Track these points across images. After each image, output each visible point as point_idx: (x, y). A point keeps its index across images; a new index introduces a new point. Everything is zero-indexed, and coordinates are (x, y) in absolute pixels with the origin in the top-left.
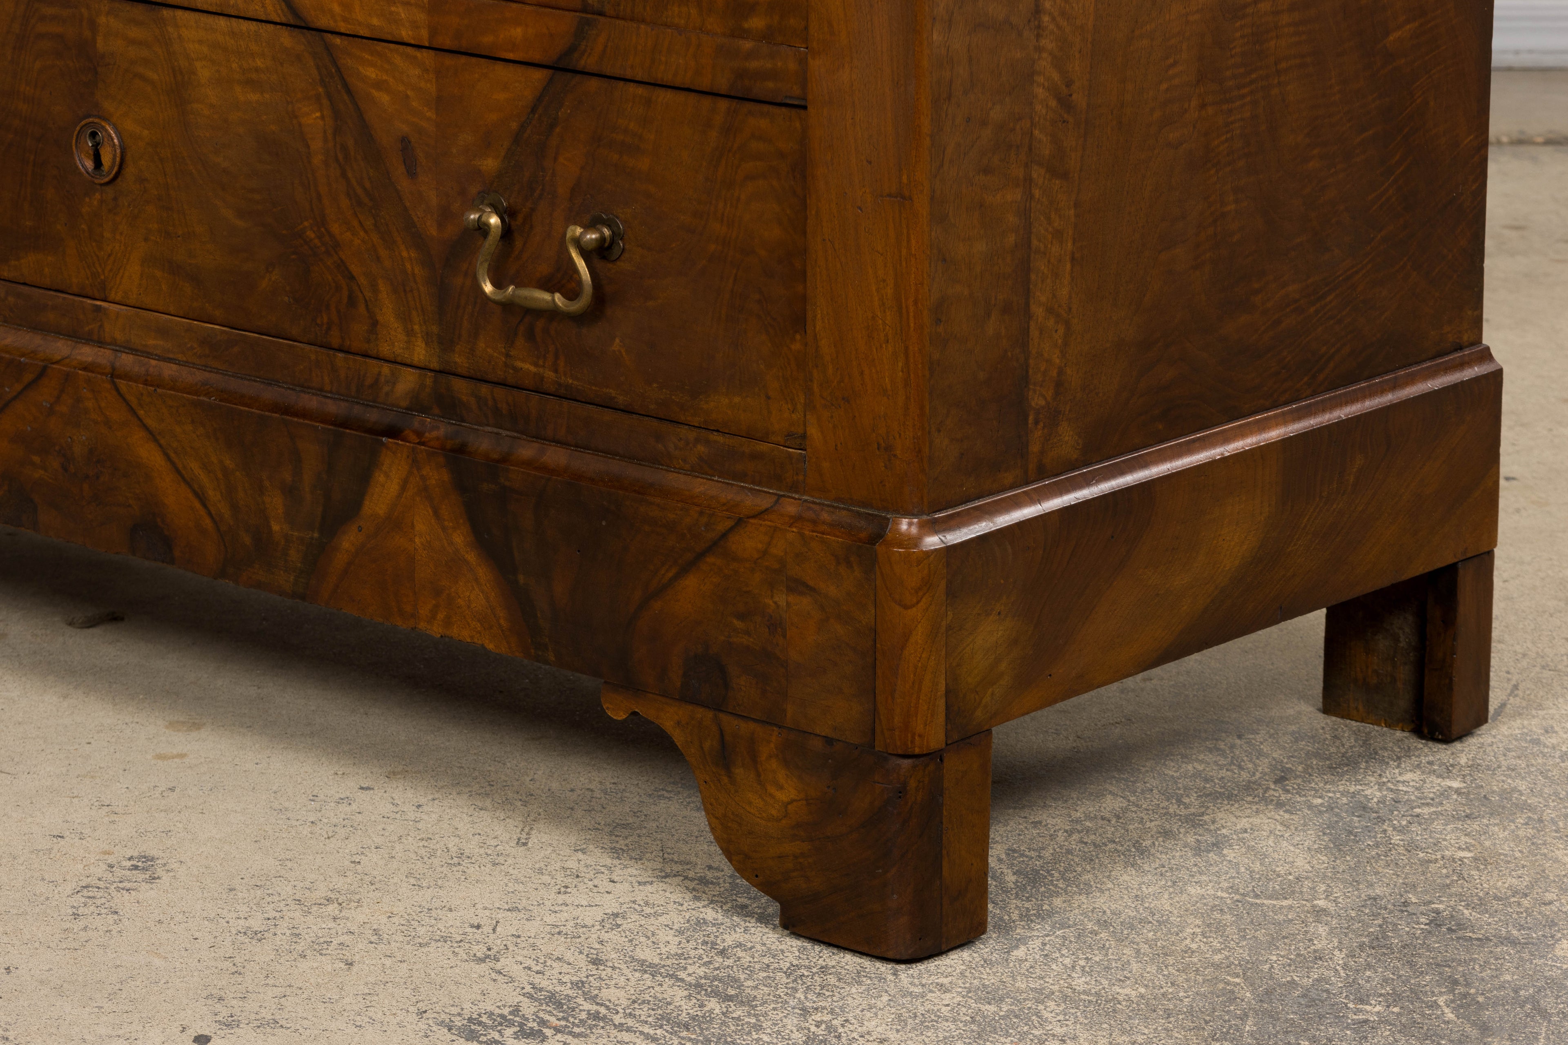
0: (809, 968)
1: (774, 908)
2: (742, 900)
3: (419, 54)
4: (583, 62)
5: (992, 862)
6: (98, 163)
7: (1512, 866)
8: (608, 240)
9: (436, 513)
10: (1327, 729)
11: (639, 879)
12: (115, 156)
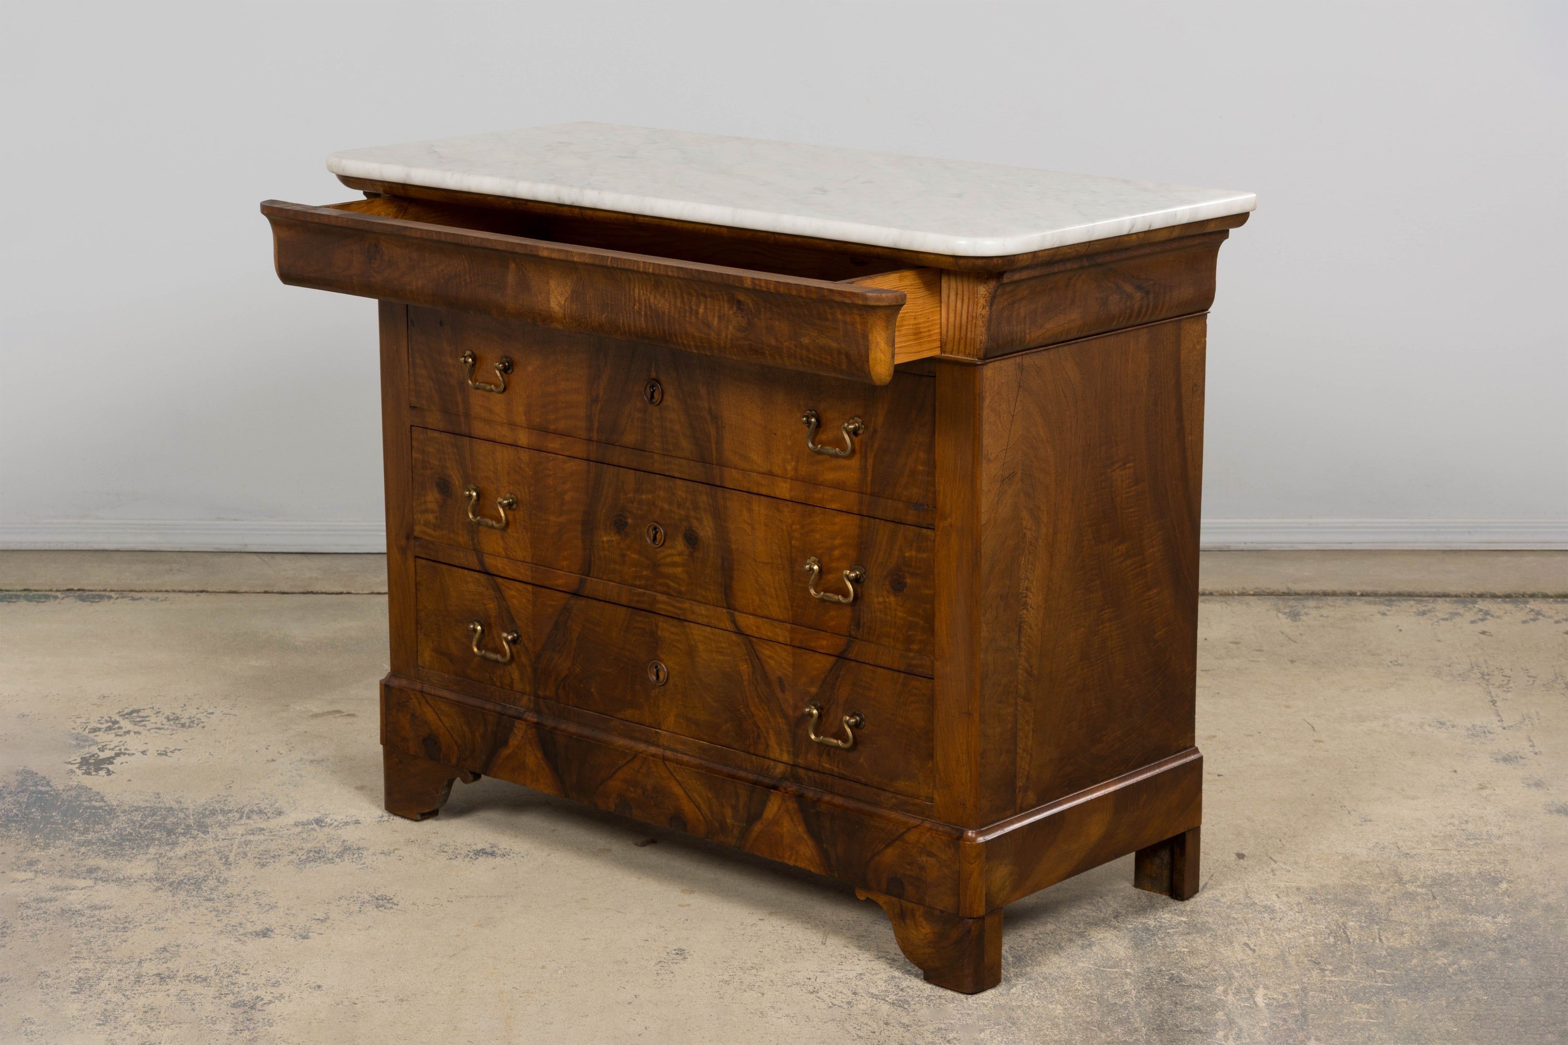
0: (934, 996)
1: (920, 972)
2: (909, 968)
3: (786, 647)
4: (849, 656)
5: (1003, 952)
6: (658, 677)
7: (1203, 955)
8: (859, 722)
9: (792, 819)
10: (1136, 894)
11: (869, 959)
12: (665, 677)
